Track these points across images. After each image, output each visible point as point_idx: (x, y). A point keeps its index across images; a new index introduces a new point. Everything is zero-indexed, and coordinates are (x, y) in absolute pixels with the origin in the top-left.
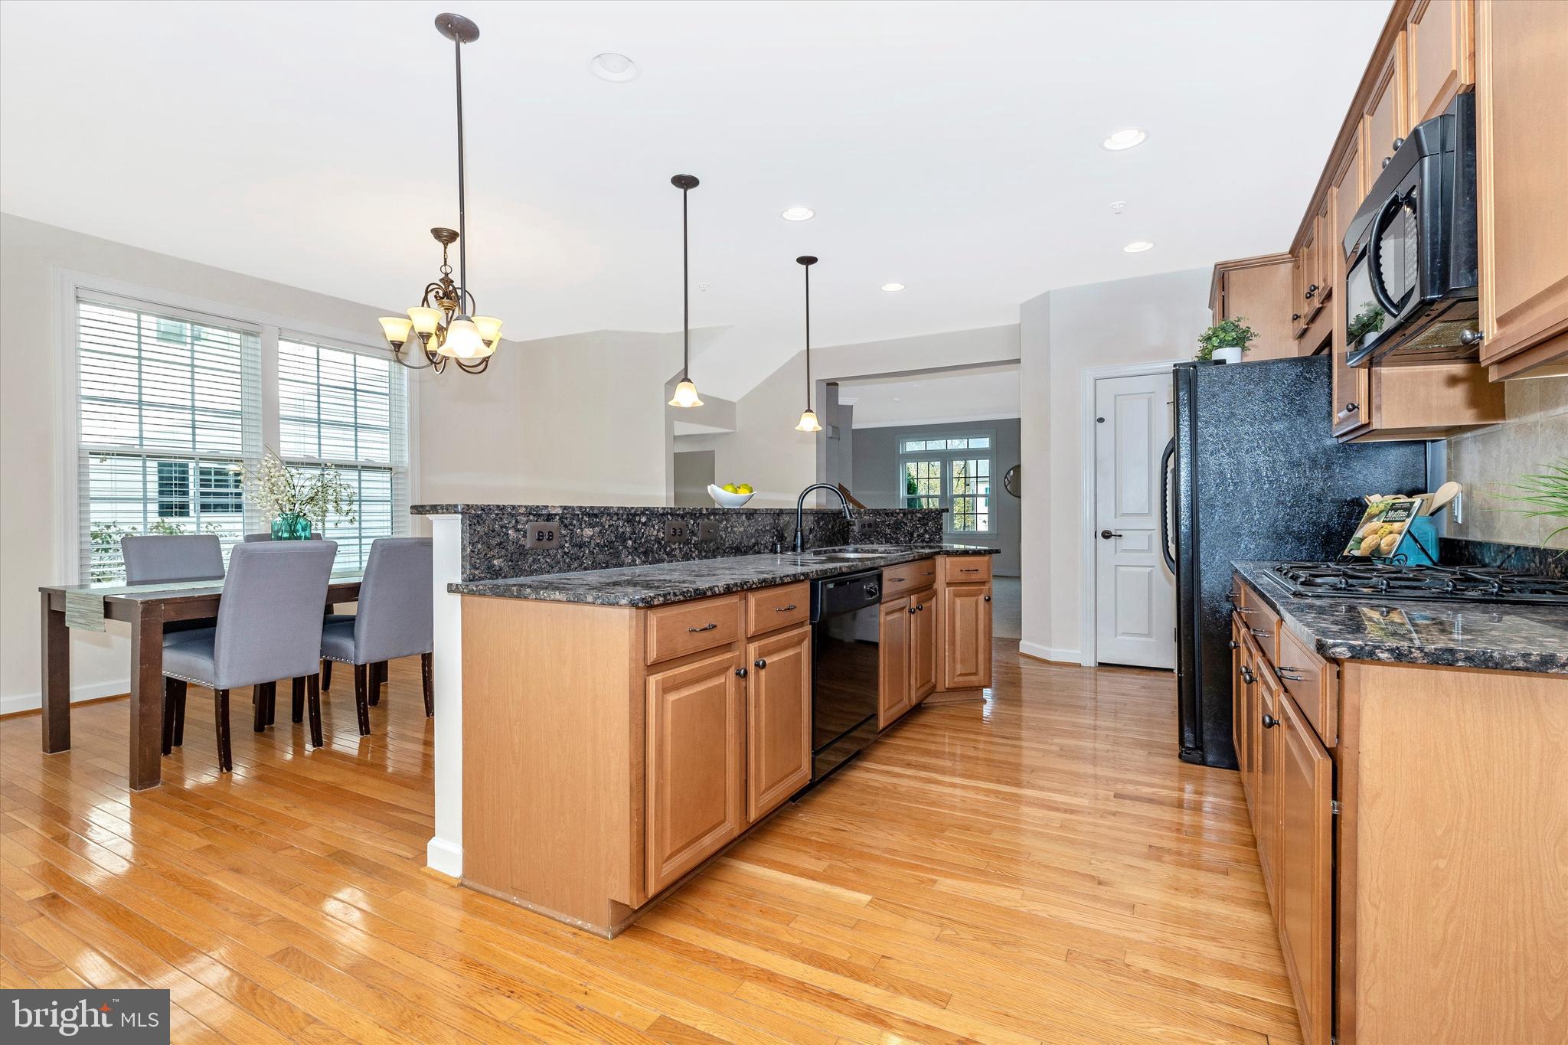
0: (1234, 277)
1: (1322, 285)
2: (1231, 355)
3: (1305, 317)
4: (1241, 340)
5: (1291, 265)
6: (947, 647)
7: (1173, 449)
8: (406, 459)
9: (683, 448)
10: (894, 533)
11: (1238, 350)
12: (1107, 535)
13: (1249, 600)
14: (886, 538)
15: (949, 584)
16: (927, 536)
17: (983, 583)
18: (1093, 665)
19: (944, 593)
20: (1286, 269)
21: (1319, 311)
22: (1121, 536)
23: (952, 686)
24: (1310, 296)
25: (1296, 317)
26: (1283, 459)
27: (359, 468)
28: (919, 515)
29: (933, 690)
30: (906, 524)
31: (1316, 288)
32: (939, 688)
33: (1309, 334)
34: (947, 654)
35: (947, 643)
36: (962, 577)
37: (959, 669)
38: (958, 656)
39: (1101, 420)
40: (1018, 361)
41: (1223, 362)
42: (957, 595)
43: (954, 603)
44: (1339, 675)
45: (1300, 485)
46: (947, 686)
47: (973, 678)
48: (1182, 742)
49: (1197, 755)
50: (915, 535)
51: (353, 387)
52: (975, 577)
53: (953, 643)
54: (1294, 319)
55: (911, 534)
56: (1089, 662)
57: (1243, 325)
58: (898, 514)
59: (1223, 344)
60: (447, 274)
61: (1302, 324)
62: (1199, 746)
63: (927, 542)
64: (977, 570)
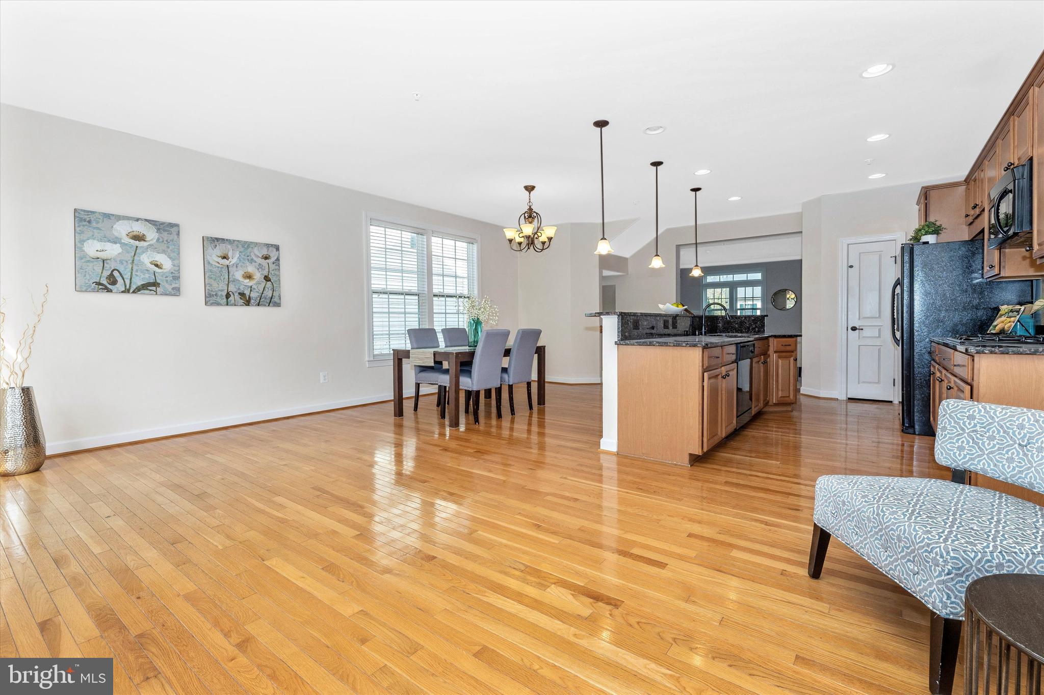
0: (933, 194)
1: (980, 204)
2: (931, 239)
3: (972, 216)
4: (937, 231)
5: (964, 187)
6: (774, 383)
7: (898, 283)
8: (476, 292)
9: (605, 284)
10: (740, 327)
11: (935, 236)
12: (854, 329)
13: (940, 350)
14: (736, 330)
15: (775, 352)
16: (757, 329)
17: (792, 352)
18: (845, 399)
19: (774, 357)
20: (962, 188)
21: (979, 216)
22: (862, 329)
23: (777, 402)
24: (975, 207)
25: (967, 216)
26: (958, 289)
27: (458, 297)
28: (753, 318)
29: (766, 404)
30: (746, 323)
31: (977, 205)
32: (770, 403)
33: (974, 224)
34: (774, 386)
35: (774, 381)
36: (783, 348)
37: (780, 394)
38: (780, 388)
39: (851, 267)
40: (801, 232)
41: (927, 243)
42: (779, 357)
43: (778, 361)
44: (973, 360)
45: (967, 301)
46: (774, 402)
47: (787, 399)
48: (903, 424)
49: (911, 431)
50: (751, 329)
51: (454, 257)
52: (788, 348)
53: (777, 381)
54: (966, 217)
55: (749, 328)
56: (843, 397)
57: (938, 224)
58: (742, 318)
59: (927, 233)
60: (530, 206)
61: (970, 219)
62: (912, 426)
63: (757, 332)
64: (790, 345)
